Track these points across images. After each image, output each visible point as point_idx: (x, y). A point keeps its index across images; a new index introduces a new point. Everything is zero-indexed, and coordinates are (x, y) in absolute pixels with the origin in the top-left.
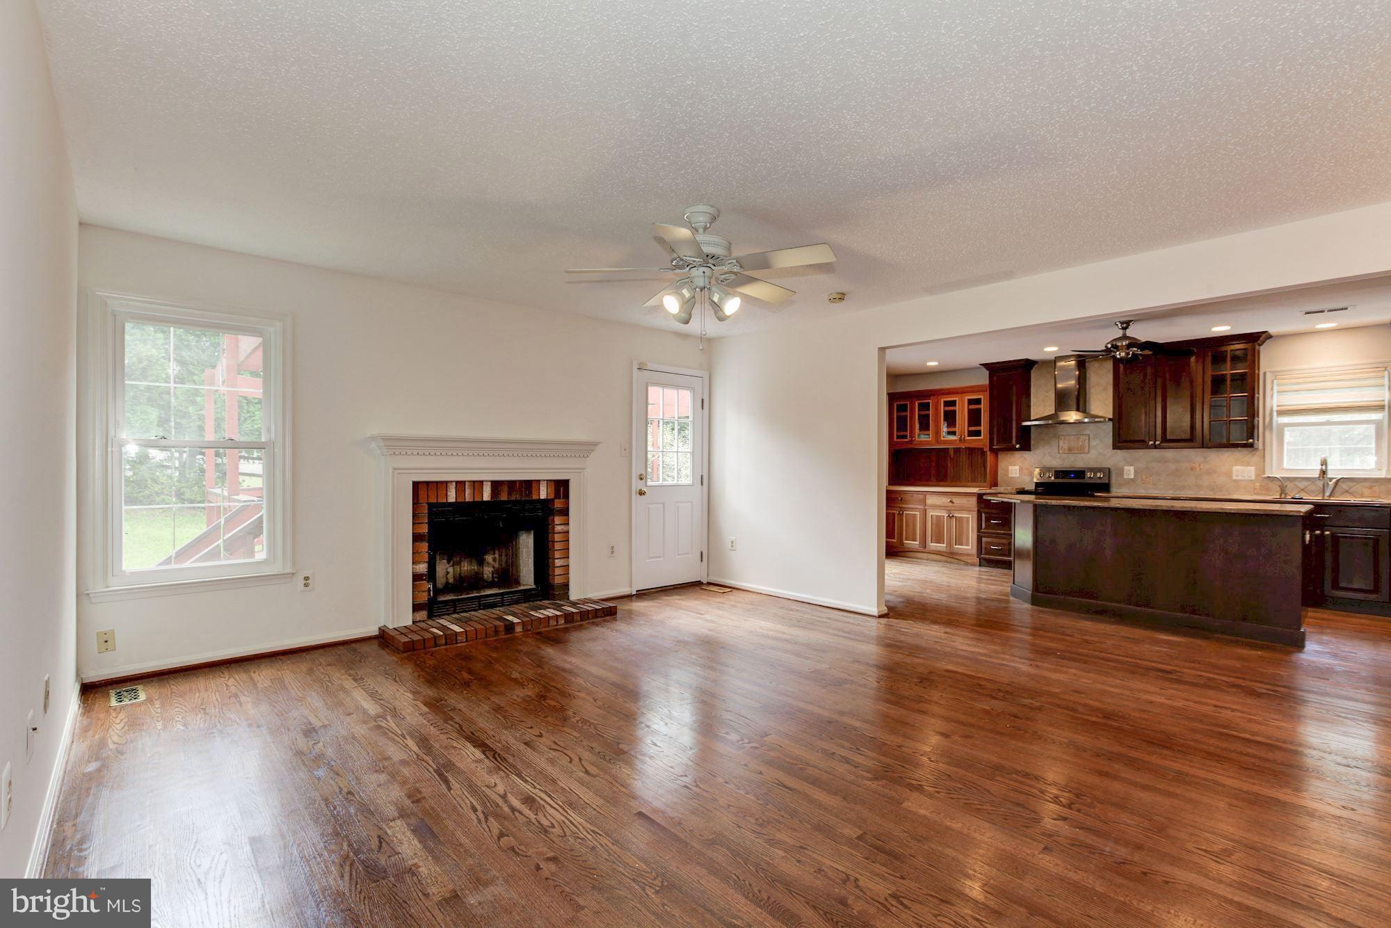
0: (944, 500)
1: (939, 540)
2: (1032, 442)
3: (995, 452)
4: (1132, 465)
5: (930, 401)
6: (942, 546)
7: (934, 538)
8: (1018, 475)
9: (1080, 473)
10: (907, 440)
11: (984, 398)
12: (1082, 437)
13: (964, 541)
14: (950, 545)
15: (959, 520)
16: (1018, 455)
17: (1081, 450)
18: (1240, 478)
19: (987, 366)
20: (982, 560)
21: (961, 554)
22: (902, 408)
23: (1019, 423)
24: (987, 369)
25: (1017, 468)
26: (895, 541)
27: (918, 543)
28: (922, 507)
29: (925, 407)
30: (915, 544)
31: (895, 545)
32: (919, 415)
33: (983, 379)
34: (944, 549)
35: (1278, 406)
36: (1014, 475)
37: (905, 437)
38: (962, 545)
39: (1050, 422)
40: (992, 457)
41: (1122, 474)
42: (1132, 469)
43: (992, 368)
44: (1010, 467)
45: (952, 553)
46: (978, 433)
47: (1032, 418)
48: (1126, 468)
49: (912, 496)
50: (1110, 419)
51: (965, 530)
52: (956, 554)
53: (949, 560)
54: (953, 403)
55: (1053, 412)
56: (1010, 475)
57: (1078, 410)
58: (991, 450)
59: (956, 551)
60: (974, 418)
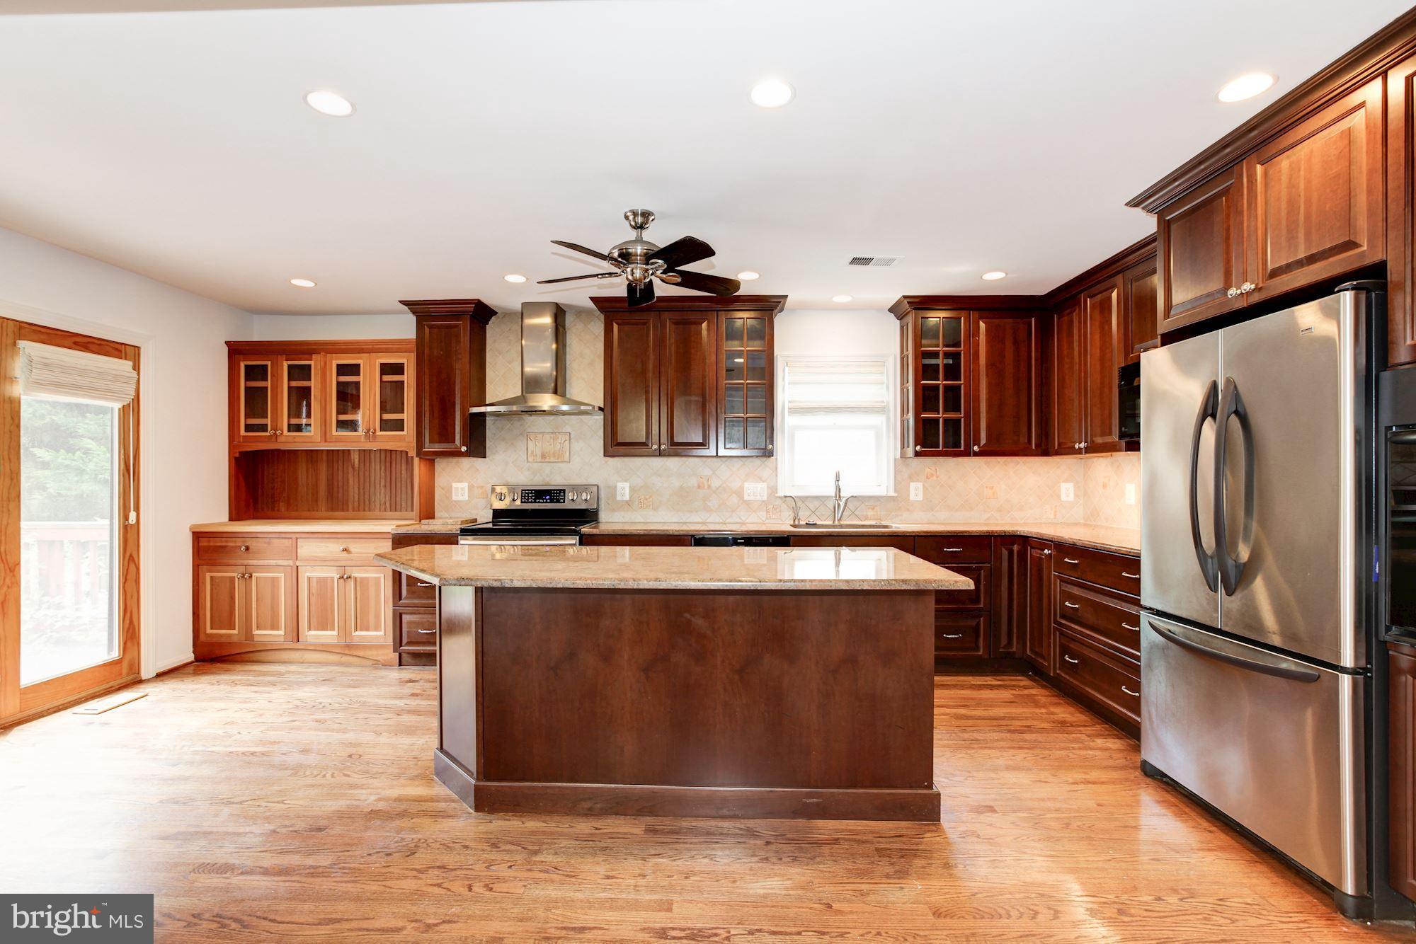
0: (334, 548)
1: (323, 623)
2: (488, 444)
3: (429, 460)
4: (626, 481)
5: (312, 363)
6: (329, 636)
7: (314, 620)
8: (466, 497)
9: (555, 494)
10: (267, 434)
11: (408, 361)
12: (560, 436)
13: (372, 623)
14: (344, 631)
15: (361, 584)
16: (466, 462)
17: (559, 457)
18: (752, 498)
19: (412, 305)
20: (404, 655)
21: (365, 647)
22: (256, 373)
23: (464, 410)
24: (414, 312)
25: (465, 485)
26: (235, 632)
27: (282, 632)
28: (291, 563)
29: (301, 372)
30: (277, 635)
31: (235, 639)
32: (247, 389)
33: (405, 328)
34: (334, 641)
35: (790, 402)
36: (460, 498)
37: (263, 428)
38: (367, 629)
39: (515, 408)
40: (422, 465)
41: (614, 495)
42: (627, 485)
43: (423, 311)
44: (454, 485)
45: (349, 647)
46: (399, 425)
47: (487, 403)
48: (620, 485)
49: (269, 543)
50: (600, 409)
51: (372, 603)
52: (358, 647)
53: (345, 659)
54: (354, 369)
55: (519, 394)
56: (454, 498)
57: (555, 392)
58: (420, 453)
59: (356, 641)
60: (391, 399)
